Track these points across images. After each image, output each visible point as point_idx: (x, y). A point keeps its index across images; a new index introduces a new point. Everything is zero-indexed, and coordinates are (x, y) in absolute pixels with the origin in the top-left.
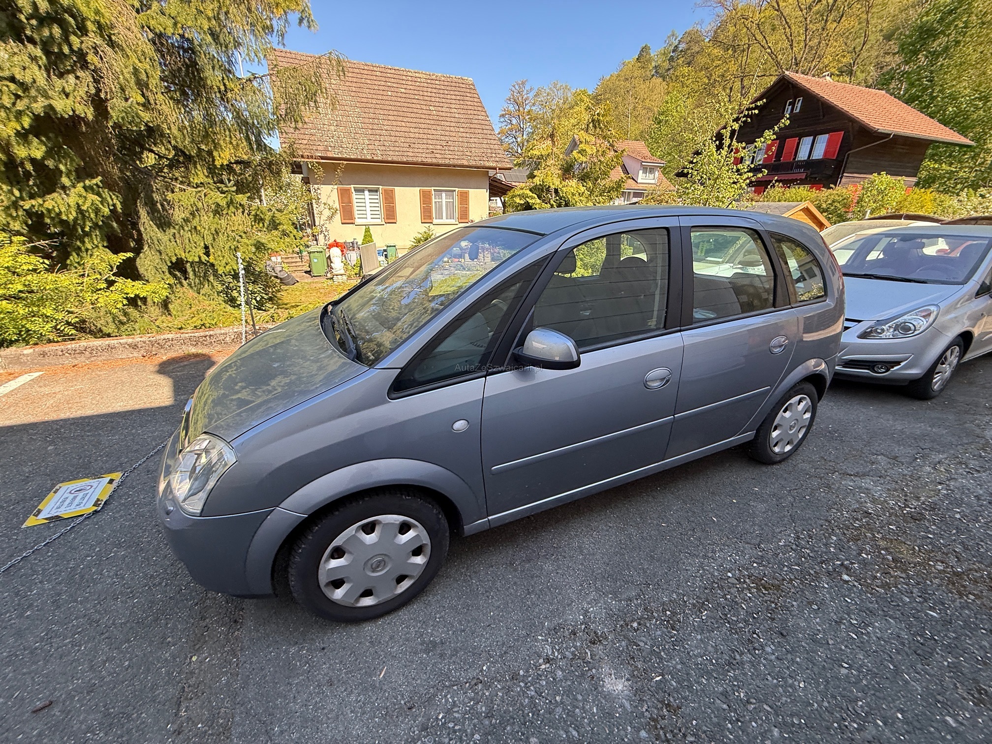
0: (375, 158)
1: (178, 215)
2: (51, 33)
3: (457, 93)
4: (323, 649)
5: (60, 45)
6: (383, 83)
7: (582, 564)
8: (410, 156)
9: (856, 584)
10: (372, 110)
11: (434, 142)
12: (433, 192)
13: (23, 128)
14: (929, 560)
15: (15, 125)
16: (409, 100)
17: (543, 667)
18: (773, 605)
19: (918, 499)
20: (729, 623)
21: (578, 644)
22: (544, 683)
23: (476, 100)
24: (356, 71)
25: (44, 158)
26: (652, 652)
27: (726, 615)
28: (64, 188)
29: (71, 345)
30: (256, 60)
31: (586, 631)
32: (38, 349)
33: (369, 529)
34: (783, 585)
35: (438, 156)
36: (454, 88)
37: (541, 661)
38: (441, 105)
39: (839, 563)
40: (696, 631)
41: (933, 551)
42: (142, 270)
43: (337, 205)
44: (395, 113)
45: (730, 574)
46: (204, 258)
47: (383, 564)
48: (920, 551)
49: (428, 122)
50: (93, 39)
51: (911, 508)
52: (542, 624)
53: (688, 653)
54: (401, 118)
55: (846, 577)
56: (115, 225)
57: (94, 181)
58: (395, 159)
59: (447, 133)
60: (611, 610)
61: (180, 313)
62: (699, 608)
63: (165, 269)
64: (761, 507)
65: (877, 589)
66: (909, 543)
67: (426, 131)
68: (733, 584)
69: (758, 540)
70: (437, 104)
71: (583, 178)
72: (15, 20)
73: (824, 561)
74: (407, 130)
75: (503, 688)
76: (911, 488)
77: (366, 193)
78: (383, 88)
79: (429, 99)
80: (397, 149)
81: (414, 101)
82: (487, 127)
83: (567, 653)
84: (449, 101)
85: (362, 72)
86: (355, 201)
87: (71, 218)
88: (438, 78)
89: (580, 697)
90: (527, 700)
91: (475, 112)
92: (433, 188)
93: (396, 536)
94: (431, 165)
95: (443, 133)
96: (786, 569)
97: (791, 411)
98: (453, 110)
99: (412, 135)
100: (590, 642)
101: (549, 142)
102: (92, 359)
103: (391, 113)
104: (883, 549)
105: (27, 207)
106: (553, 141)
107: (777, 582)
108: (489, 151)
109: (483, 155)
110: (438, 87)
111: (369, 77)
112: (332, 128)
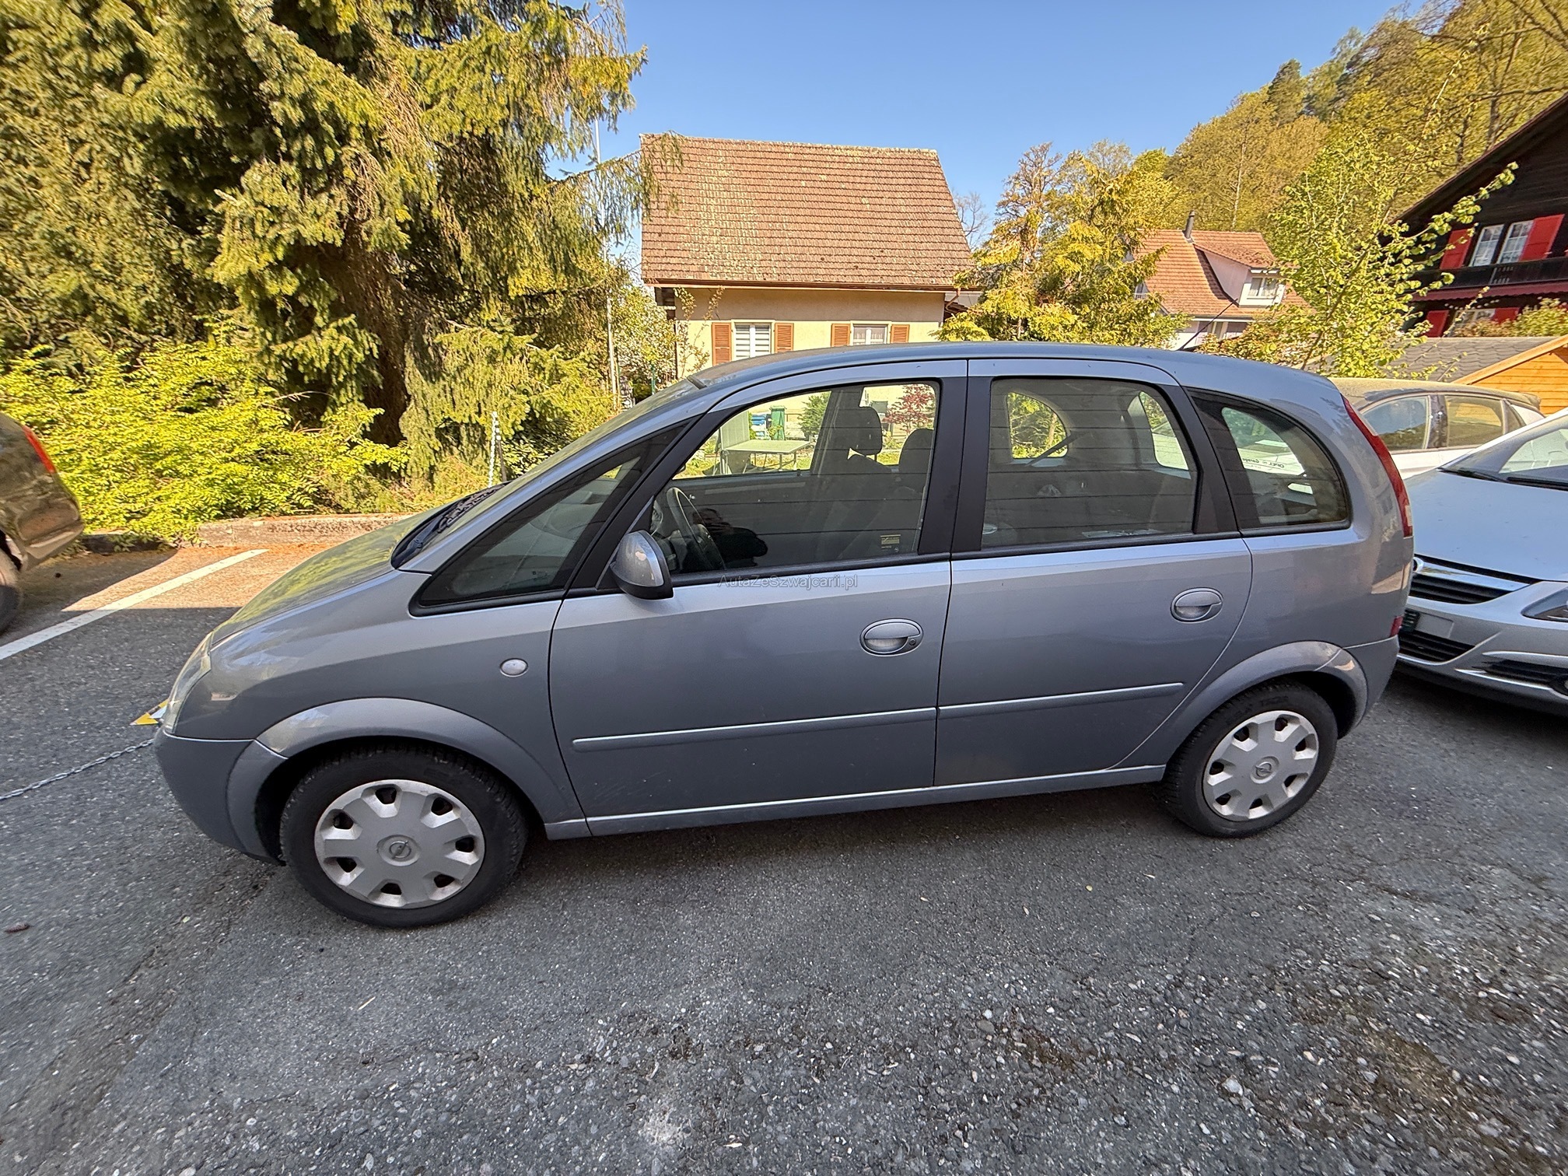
0: (769, 280)
1: (451, 363)
2: (303, 147)
3: (908, 175)
4: (322, 950)
5: (313, 159)
6: (795, 169)
7: (741, 929)
8: (822, 274)
9: (1247, 1103)
10: (773, 211)
11: (861, 252)
12: (852, 328)
13: (277, 260)
14: (1473, 1107)
15: (267, 257)
16: (830, 192)
17: (574, 1067)
18: (1036, 1092)
19: (1538, 974)
20: (926, 1095)
21: (650, 1050)
22: (559, 1091)
23: (937, 183)
24: (759, 155)
25: (297, 293)
26: (757, 1102)
27: (930, 1080)
28: (319, 329)
29: (303, 520)
30: (570, 154)
31: (676, 1033)
32: (269, 522)
33: (387, 795)
34: (1083, 1061)
35: (864, 272)
36: (904, 168)
37: (578, 1057)
38: (881, 194)
39: (1237, 1053)
40: (857, 1091)
41: (1498, 1092)
42: (405, 432)
43: (708, 348)
44: (808, 212)
45: (988, 1014)
46: (475, 418)
47: (406, 851)
48: (1461, 1083)
49: (856, 221)
50: (356, 146)
51: (1506, 991)
52: (619, 1001)
53: (815, 1123)
54: (814, 220)
55: (1232, 1085)
56: (375, 373)
57: (347, 321)
58: (798, 279)
59: (883, 238)
60: (737, 1014)
61: (442, 490)
62: (888, 1053)
63: (432, 431)
64: (1142, 910)
65: (1292, 1128)
66: (1443, 1059)
67: (850, 236)
68: (983, 1031)
69: (1090, 967)
70: (874, 194)
71: (1077, 301)
72: (270, 135)
73: (1206, 1042)
74: (823, 235)
75: (500, 1078)
76: (1538, 950)
77: (753, 330)
78: (795, 176)
79: (863, 187)
80: (803, 265)
81: (838, 192)
82: (951, 224)
83: (624, 1058)
84: (893, 188)
85: (767, 155)
86: (734, 342)
87: (324, 364)
88: (881, 155)
89: (594, 1130)
90: (518, 1107)
91: (934, 202)
92: (852, 322)
93: (424, 813)
94: (851, 287)
95: (877, 237)
96: (1111, 1034)
97: (1256, 740)
98: (898, 202)
99: (828, 243)
100: (670, 1053)
101: (1016, 243)
102: (322, 539)
103: (802, 211)
104: (1365, 1055)
105: (278, 352)
106: (1024, 240)
107: (1074, 1053)
108: (950, 261)
109: (938, 268)
110: (879, 167)
111: (777, 162)
112: (715, 239)
